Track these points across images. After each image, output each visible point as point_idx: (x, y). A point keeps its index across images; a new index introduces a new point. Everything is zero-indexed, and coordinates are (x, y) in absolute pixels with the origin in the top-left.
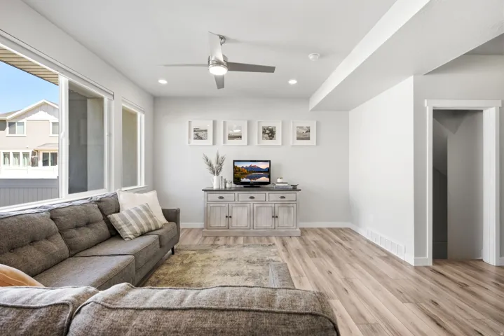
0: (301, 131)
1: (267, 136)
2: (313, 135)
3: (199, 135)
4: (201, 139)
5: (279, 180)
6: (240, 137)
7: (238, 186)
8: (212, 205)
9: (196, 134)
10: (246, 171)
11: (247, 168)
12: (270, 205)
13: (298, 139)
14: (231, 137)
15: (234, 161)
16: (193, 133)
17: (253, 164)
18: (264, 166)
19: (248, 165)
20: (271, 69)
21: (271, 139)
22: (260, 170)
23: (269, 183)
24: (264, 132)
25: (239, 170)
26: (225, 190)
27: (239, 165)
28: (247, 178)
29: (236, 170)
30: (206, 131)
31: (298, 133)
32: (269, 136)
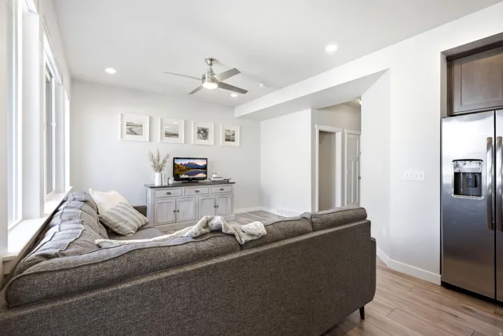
0: (228, 134)
1: (201, 136)
2: (237, 137)
3: (133, 130)
4: (136, 134)
5: (214, 176)
6: (177, 135)
7: (178, 182)
8: (159, 202)
9: (130, 129)
10: (184, 168)
11: (185, 165)
12: (211, 197)
13: (226, 140)
14: (168, 135)
15: (174, 159)
16: (125, 127)
17: (192, 161)
18: (201, 163)
19: (186, 162)
20: (244, 92)
21: (205, 139)
22: (198, 167)
23: (206, 178)
24: (199, 132)
25: (178, 167)
26: (168, 186)
27: (178, 162)
28: (185, 174)
29: (175, 166)
30: (141, 126)
31: (226, 136)
32: (204, 136)
